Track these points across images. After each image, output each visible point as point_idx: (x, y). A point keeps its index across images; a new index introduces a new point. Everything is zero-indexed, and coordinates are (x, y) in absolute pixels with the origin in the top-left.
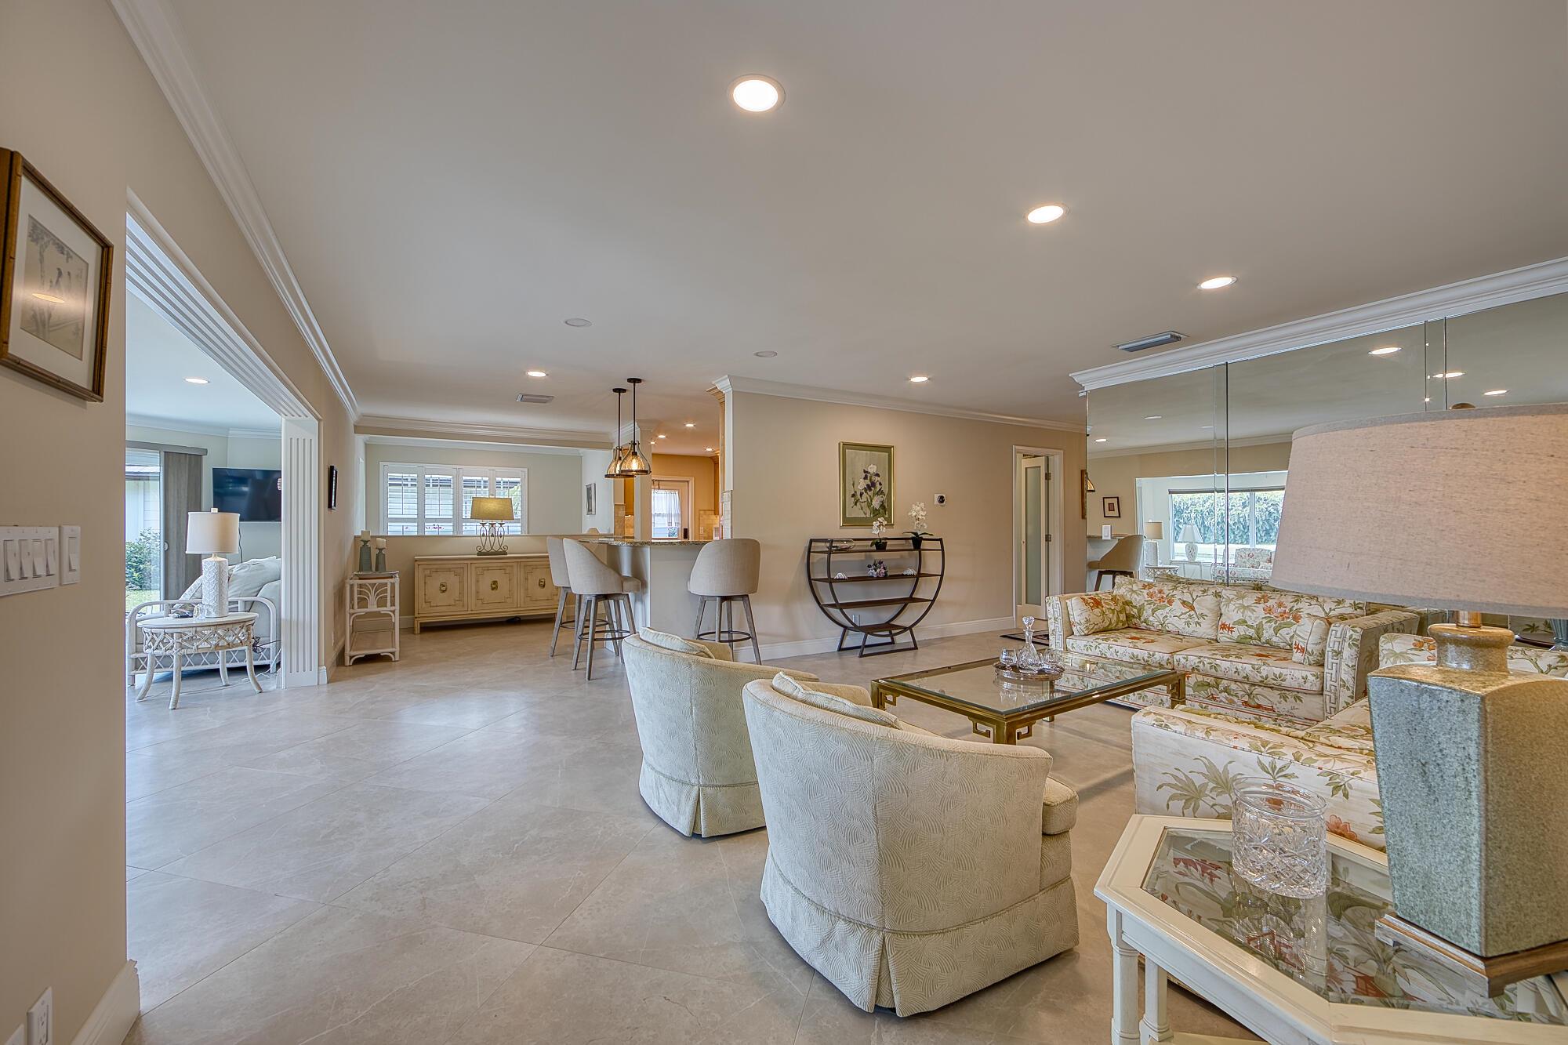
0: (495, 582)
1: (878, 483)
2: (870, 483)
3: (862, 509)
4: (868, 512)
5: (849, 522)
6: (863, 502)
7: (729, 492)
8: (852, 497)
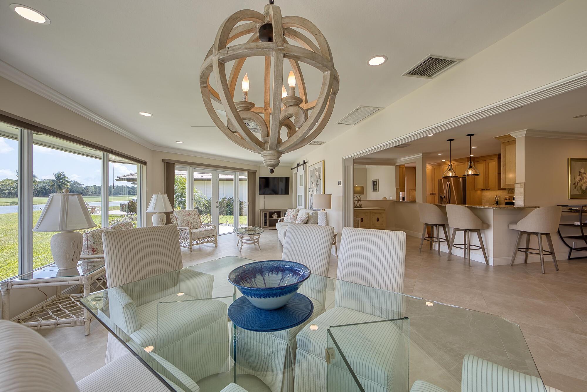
0: (362, 219)
1: (585, 178)
2: (581, 178)
3: (578, 190)
4: (581, 192)
5: (573, 197)
6: (578, 187)
7: (522, 183)
8: (574, 184)
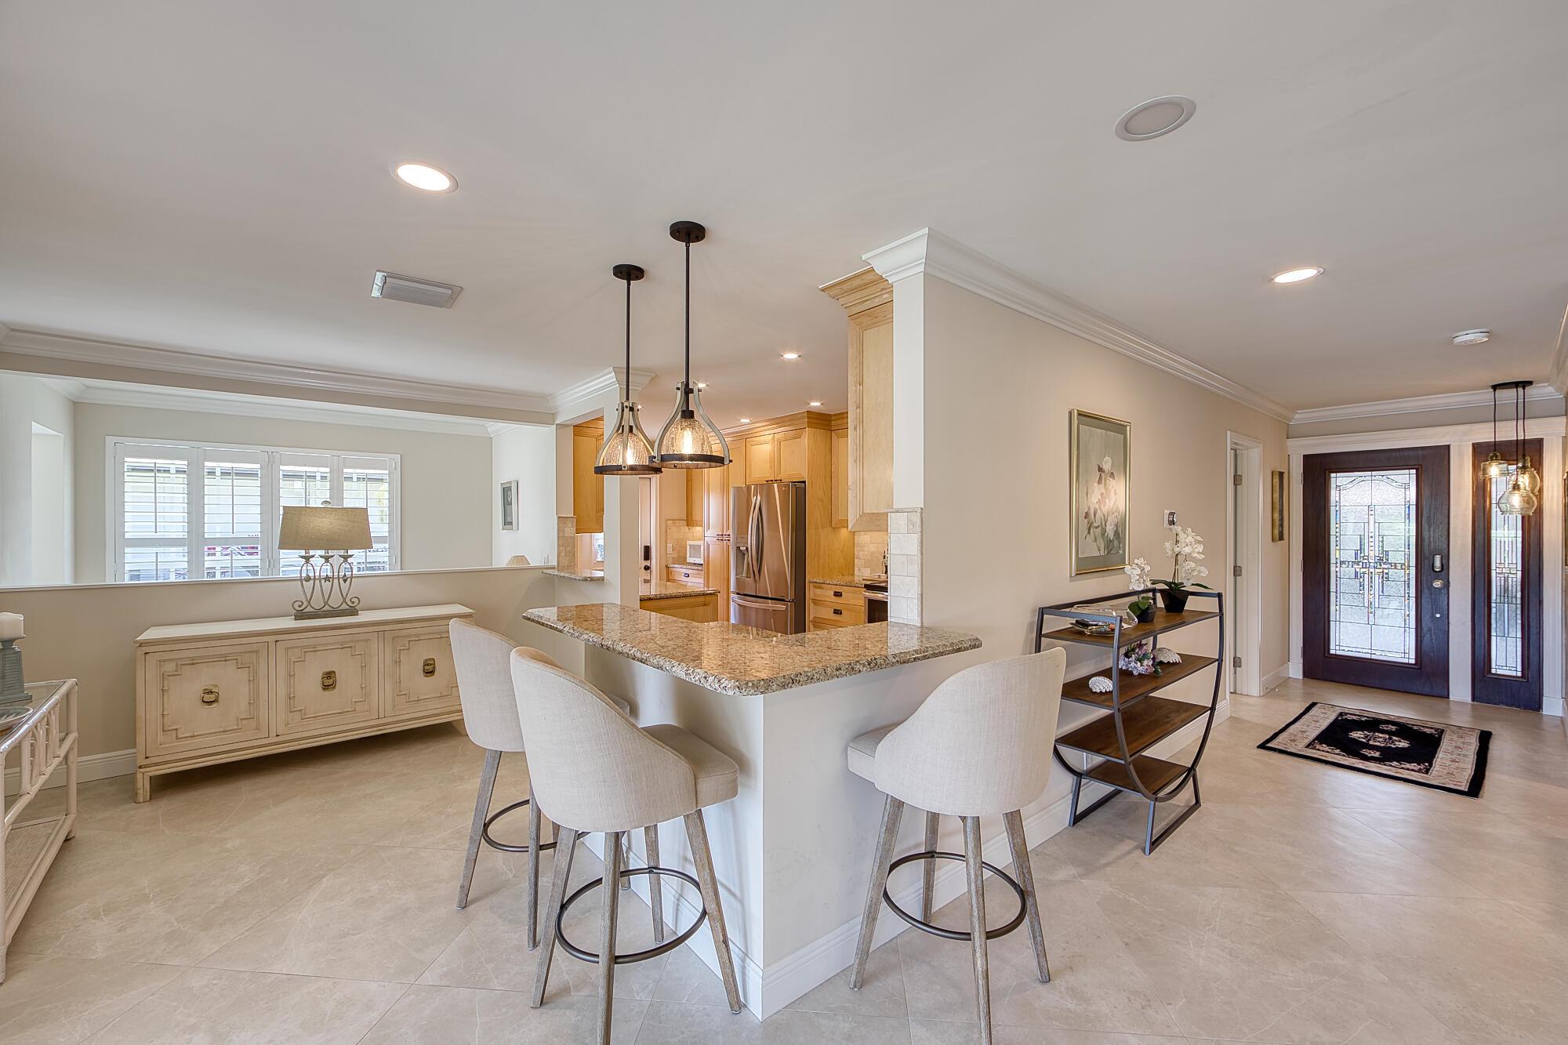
0: (329, 675)
1: (1113, 491)
2: (1104, 490)
3: (1095, 540)
4: (1103, 545)
5: (1081, 567)
6: (1097, 528)
7: (914, 511)
8: (1085, 518)
